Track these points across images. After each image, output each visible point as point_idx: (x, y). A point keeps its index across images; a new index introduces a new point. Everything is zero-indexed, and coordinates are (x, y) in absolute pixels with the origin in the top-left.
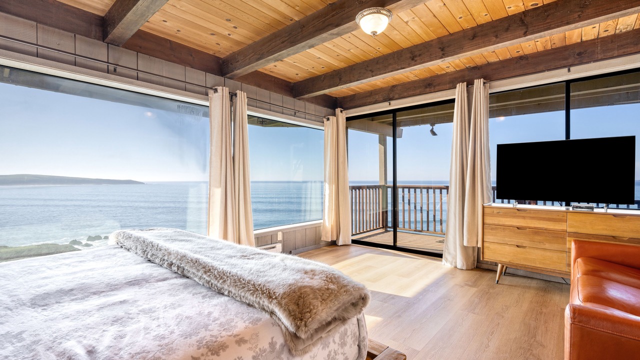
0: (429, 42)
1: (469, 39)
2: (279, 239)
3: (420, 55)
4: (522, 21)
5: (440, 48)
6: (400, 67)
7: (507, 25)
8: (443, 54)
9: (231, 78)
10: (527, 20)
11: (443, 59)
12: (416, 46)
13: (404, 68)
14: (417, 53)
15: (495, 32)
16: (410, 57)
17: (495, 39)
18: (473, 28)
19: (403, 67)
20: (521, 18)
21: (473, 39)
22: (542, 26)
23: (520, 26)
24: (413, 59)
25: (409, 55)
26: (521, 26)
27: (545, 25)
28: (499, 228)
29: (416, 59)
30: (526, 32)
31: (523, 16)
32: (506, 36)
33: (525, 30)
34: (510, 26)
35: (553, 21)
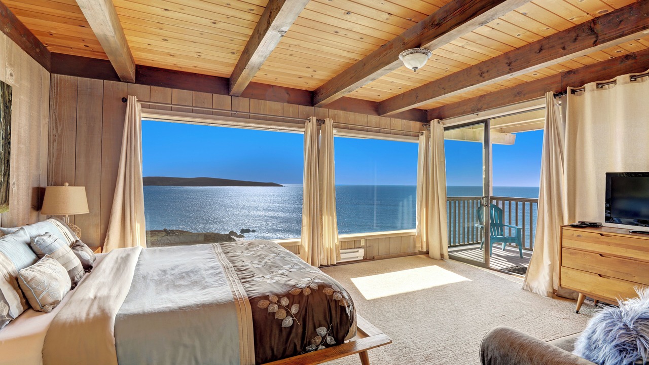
0: (496, 57)
1: (536, 52)
2: (362, 245)
3: (488, 71)
4: (591, 30)
5: (507, 63)
6: (469, 84)
7: (575, 35)
8: (510, 69)
9: (320, 107)
10: (598, 28)
11: (511, 74)
12: (484, 63)
13: (473, 85)
14: (485, 69)
15: (562, 43)
16: (479, 74)
17: (562, 50)
18: (539, 41)
19: (472, 83)
20: (591, 26)
21: (539, 52)
22: (614, 33)
23: (589, 35)
24: (481, 76)
25: (478, 72)
26: (591, 35)
27: (617, 32)
28: (579, 253)
29: (484, 75)
30: (596, 41)
31: (593, 24)
32: (574, 47)
33: (594, 40)
34: (578, 36)
35: (627, 27)
